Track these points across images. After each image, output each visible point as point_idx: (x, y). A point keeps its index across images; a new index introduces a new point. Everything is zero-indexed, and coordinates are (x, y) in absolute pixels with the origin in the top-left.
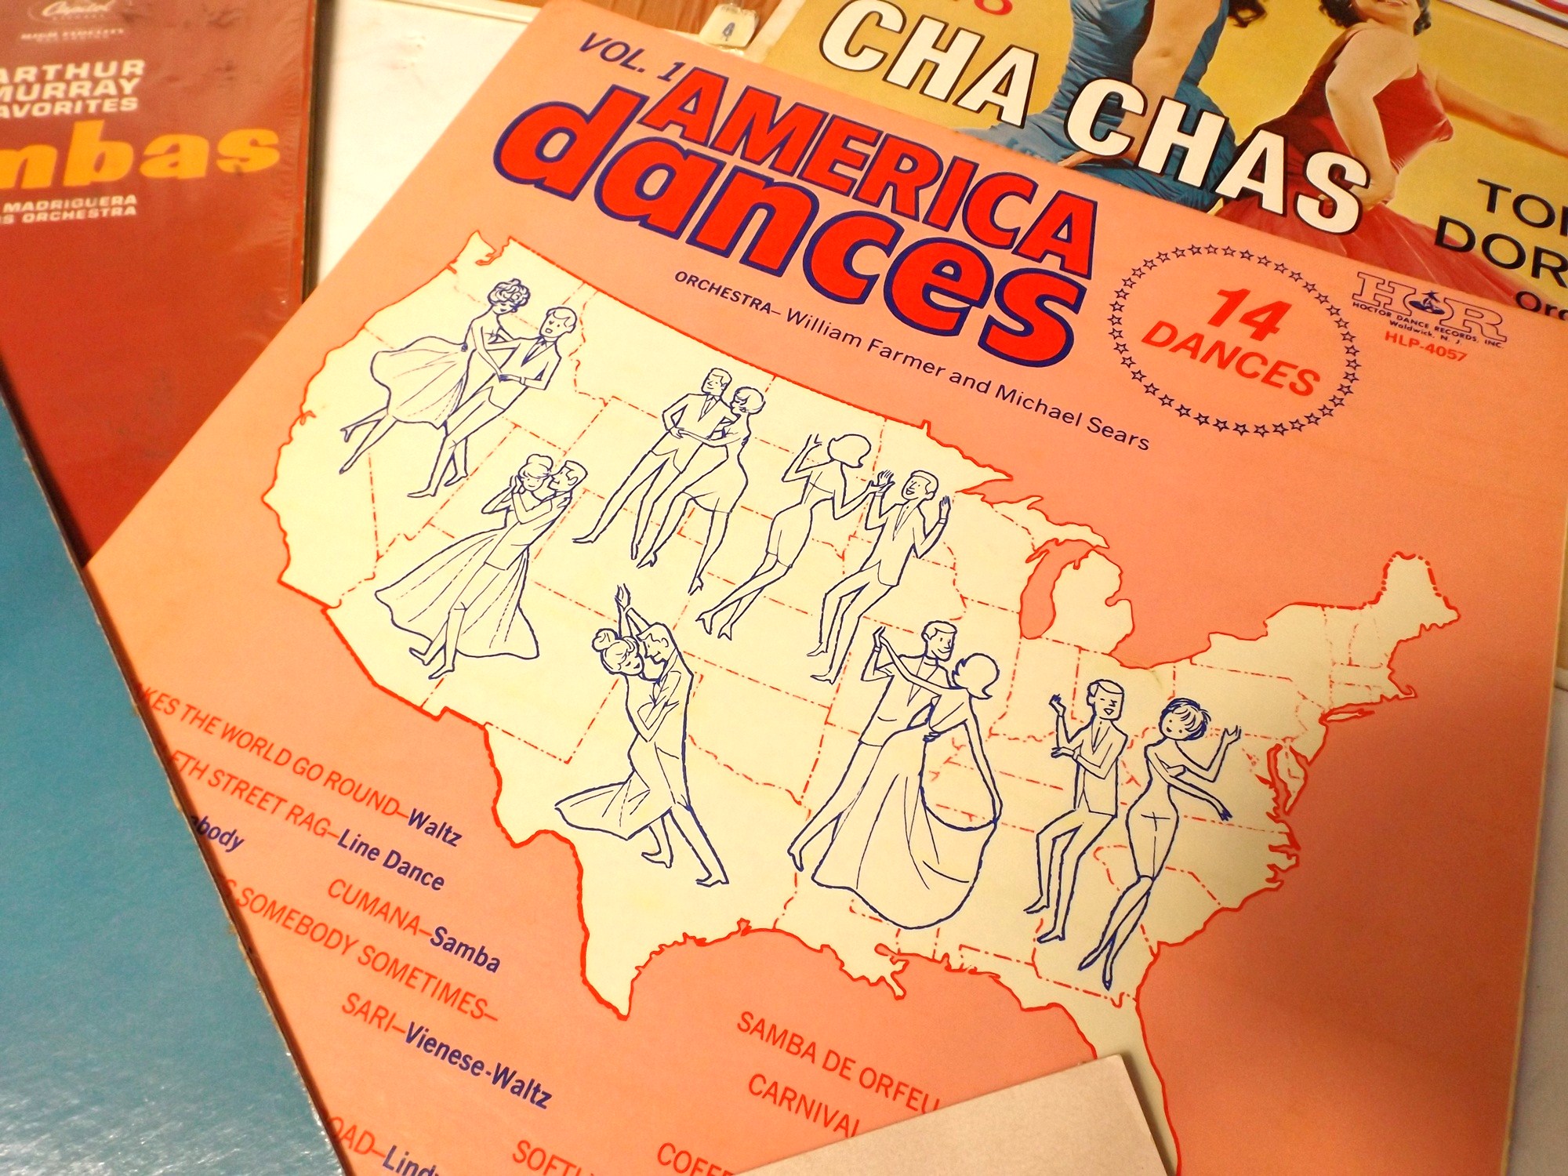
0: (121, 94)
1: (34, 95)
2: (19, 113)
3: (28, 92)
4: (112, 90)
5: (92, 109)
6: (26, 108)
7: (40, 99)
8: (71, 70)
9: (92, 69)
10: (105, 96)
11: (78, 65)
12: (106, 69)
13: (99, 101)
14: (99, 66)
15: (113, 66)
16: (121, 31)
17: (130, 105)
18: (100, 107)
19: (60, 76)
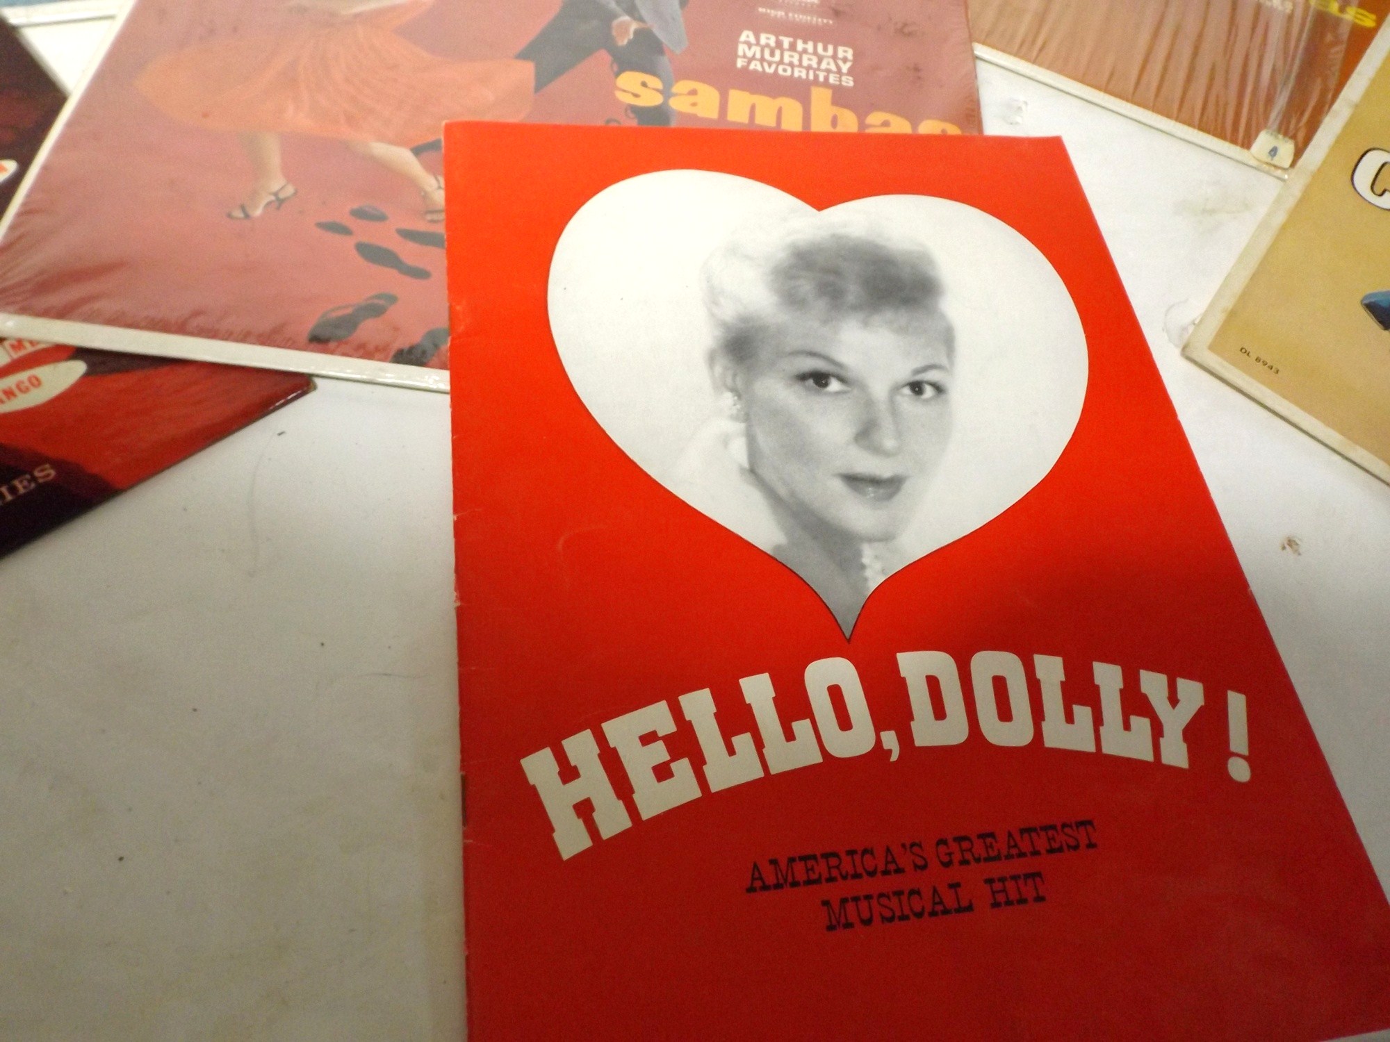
0: (839, 71)
1: (777, 58)
2: (770, 70)
3: (772, 54)
4: (833, 67)
5: (821, 79)
6: (774, 67)
7: (781, 62)
8: (800, 45)
9: (815, 48)
10: (828, 71)
11: (805, 42)
12: (825, 49)
13: (826, 74)
14: (820, 47)
15: (830, 48)
16: (831, 22)
17: (848, 82)
18: (826, 78)
19: (793, 47)
